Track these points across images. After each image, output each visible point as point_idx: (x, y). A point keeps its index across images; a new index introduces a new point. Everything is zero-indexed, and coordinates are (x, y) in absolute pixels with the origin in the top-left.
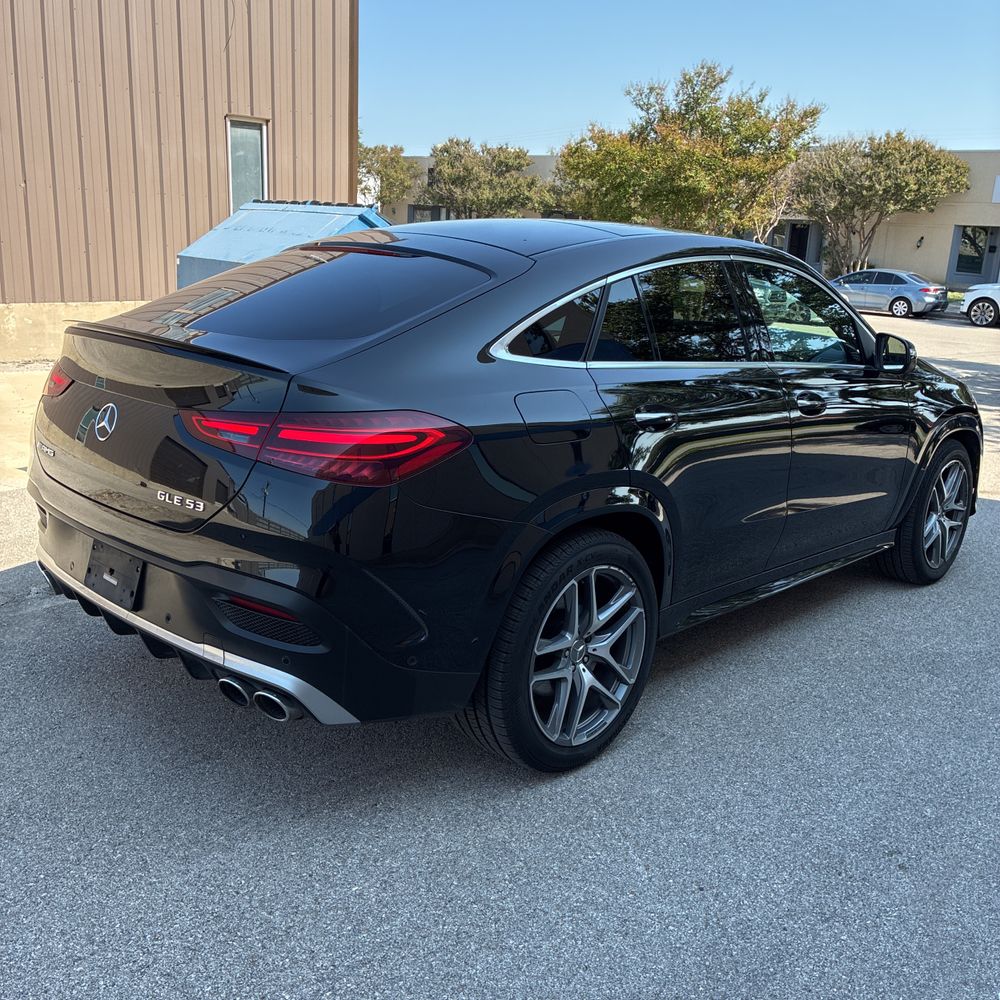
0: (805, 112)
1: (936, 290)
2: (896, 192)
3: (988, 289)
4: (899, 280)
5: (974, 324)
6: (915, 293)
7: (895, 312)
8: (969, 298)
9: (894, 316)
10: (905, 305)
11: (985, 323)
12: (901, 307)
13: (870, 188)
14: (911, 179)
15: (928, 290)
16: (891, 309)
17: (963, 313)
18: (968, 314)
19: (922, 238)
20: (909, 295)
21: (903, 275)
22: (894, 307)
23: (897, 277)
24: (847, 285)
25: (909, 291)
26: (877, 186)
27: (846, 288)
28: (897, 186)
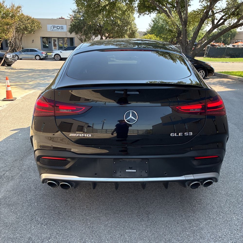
0: (18, 7)
1: (45, 53)
2: (26, 29)
3: (57, 52)
4: (36, 51)
5: (56, 60)
6: (40, 54)
7: (37, 59)
8: (54, 54)
9: (36, 60)
10: (39, 57)
11: (58, 60)
12: (38, 58)
13: (19, 27)
14: (29, 25)
15: (43, 53)
16: (35, 58)
17: (53, 58)
18: (54, 58)
19: (33, 40)
20: (39, 54)
21: (36, 49)
22: (36, 58)
23: (35, 50)
24: (23, 53)
25: (39, 53)
26: (21, 27)
27: (23, 54)
28: (26, 27)
